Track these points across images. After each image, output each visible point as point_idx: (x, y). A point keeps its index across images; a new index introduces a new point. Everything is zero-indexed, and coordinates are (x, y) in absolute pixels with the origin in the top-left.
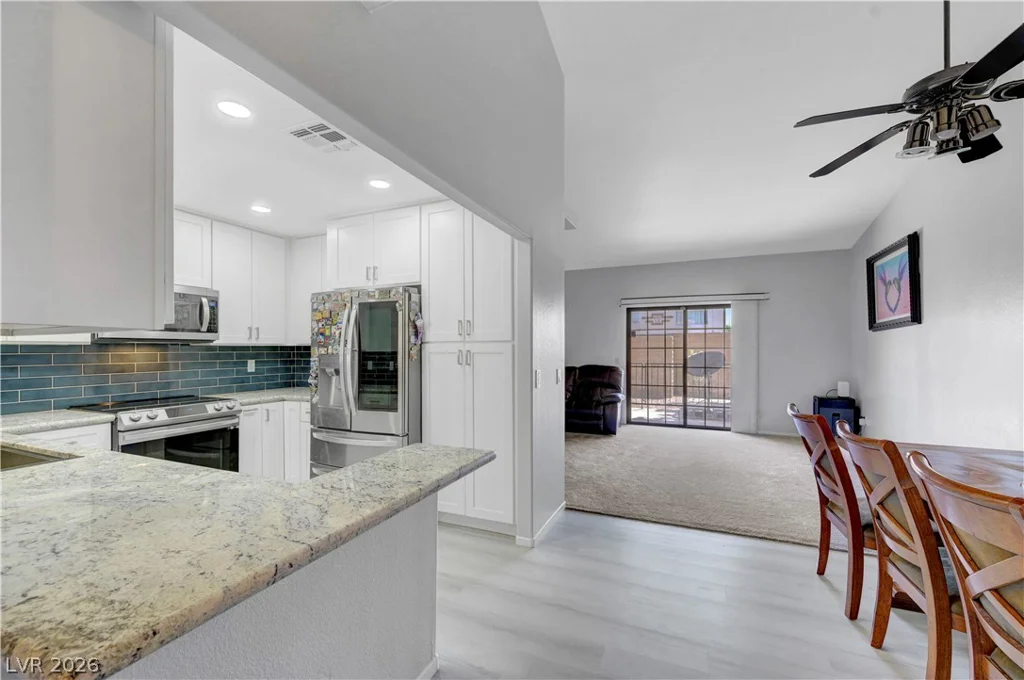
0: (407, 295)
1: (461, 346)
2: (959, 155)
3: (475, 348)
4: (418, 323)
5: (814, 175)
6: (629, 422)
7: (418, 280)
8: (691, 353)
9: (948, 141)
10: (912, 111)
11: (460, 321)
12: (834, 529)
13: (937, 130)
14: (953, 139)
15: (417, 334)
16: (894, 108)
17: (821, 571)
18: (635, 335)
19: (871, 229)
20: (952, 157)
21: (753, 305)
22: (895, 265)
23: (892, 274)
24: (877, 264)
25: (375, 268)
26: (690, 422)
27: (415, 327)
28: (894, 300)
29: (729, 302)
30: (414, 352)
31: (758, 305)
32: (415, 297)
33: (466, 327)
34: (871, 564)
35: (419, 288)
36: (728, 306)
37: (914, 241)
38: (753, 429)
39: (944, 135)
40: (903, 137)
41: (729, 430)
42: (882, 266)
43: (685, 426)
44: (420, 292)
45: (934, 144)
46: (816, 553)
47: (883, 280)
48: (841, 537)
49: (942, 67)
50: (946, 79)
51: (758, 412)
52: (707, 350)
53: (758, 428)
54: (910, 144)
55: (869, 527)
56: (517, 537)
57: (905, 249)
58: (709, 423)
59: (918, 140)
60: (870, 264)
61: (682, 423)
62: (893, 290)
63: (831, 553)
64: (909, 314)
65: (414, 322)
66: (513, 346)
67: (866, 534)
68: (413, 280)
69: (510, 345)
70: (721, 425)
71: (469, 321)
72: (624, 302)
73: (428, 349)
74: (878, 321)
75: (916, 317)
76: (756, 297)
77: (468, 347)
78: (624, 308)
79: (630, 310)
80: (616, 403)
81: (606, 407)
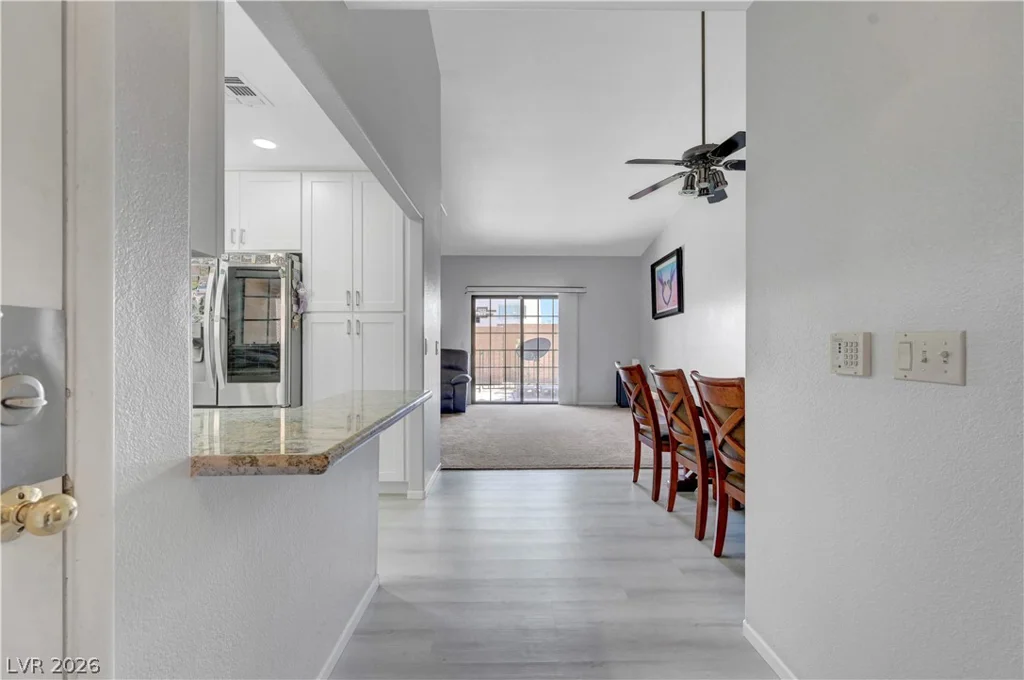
0: (290, 261)
1: (348, 317)
2: (708, 198)
3: (362, 318)
4: (301, 291)
5: (631, 198)
6: (473, 402)
7: (299, 248)
8: (527, 338)
9: (704, 189)
10: (687, 166)
11: (348, 292)
12: (644, 446)
13: (699, 181)
14: (706, 189)
15: (298, 303)
16: (677, 163)
17: (635, 481)
18: (478, 321)
19: (653, 243)
20: (704, 199)
21: (574, 298)
22: (667, 270)
23: (666, 277)
24: (658, 269)
25: (243, 231)
26: (525, 400)
27: (297, 295)
28: (667, 297)
29: (557, 294)
30: (296, 321)
31: (578, 298)
32: (297, 265)
33: (354, 298)
34: (666, 457)
35: (300, 255)
36: (556, 297)
37: (679, 253)
38: (574, 401)
39: (704, 185)
40: (681, 182)
41: (556, 403)
42: (660, 271)
43: (521, 403)
44: (301, 261)
45: (697, 189)
46: (632, 472)
47: (661, 281)
48: (647, 453)
49: (701, 143)
50: (704, 151)
51: (579, 388)
52: (541, 336)
53: (578, 400)
54: (685, 188)
55: (666, 437)
56: (409, 492)
57: (674, 259)
58: (540, 400)
59: (689, 186)
60: (653, 268)
61: (519, 400)
62: (667, 288)
63: (641, 471)
64: (676, 306)
65: (296, 291)
66: (404, 317)
67: (663, 442)
68: (295, 247)
69: (401, 316)
70: (550, 400)
71: (358, 292)
72: (470, 289)
73: (309, 320)
74: (658, 312)
75: (681, 309)
76: (576, 291)
77: (357, 316)
78: (470, 295)
79: (474, 297)
80: (465, 383)
81: (456, 387)
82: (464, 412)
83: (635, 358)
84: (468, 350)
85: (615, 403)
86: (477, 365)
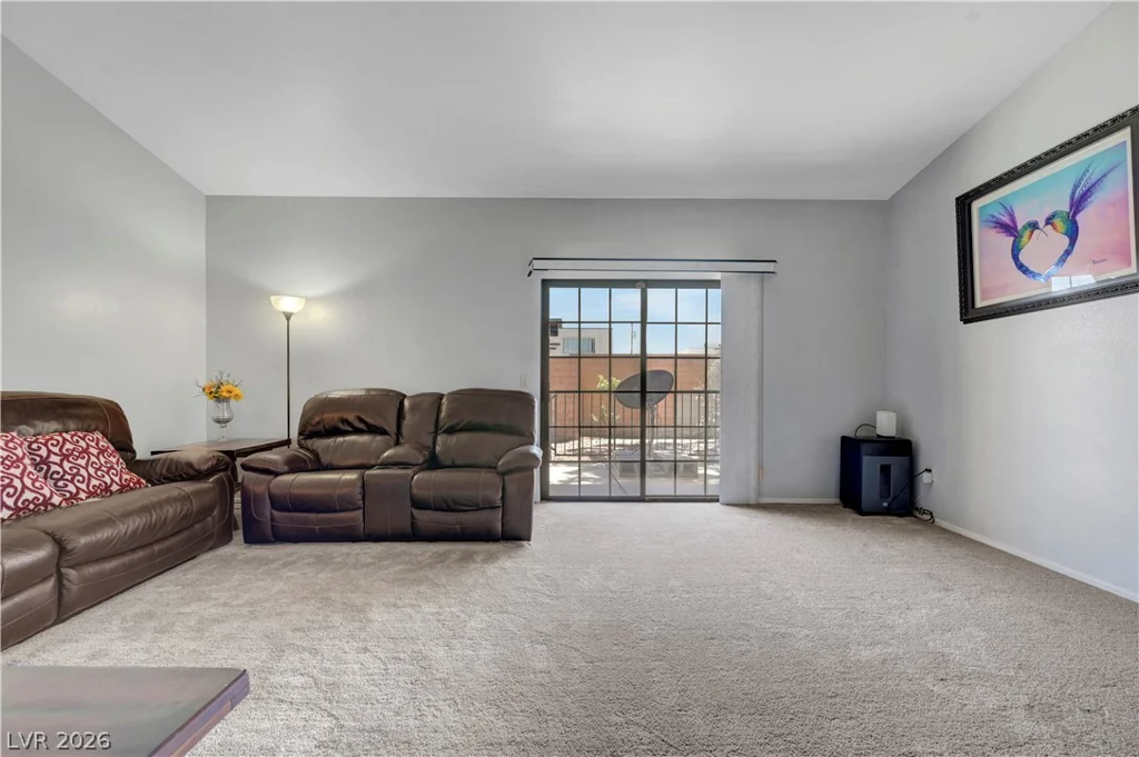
6: (546, 498)
18: (556, 334)
21: (752, 285)
26: (651, 493)
29: (717, 276)
31: (762, 281)
36: (715, 284)
38: (752, 497)
41: (715, 500)
42: (985, 207)
43: (642, 499)
51: (761, 467)
53: (759, 494)
58: (680, 493)
61: (638, 494)
70: (701, 493)
72: (537, 264)
76: (760, 270)
78: (538, 277)
79: (546, 284)
80: (531, 469)
81: (506, 477)
82: (528, 539)
83: (884, 409)
84: (534, 390)
85: (837, 500)
86: (552, 422)
